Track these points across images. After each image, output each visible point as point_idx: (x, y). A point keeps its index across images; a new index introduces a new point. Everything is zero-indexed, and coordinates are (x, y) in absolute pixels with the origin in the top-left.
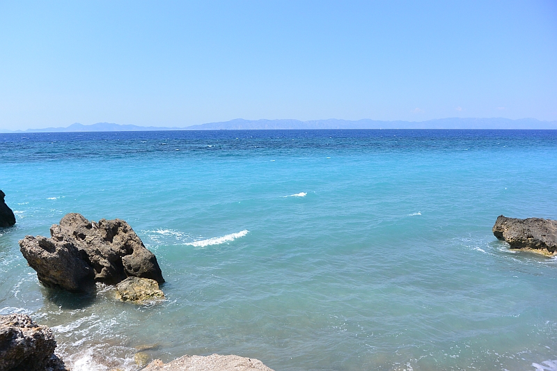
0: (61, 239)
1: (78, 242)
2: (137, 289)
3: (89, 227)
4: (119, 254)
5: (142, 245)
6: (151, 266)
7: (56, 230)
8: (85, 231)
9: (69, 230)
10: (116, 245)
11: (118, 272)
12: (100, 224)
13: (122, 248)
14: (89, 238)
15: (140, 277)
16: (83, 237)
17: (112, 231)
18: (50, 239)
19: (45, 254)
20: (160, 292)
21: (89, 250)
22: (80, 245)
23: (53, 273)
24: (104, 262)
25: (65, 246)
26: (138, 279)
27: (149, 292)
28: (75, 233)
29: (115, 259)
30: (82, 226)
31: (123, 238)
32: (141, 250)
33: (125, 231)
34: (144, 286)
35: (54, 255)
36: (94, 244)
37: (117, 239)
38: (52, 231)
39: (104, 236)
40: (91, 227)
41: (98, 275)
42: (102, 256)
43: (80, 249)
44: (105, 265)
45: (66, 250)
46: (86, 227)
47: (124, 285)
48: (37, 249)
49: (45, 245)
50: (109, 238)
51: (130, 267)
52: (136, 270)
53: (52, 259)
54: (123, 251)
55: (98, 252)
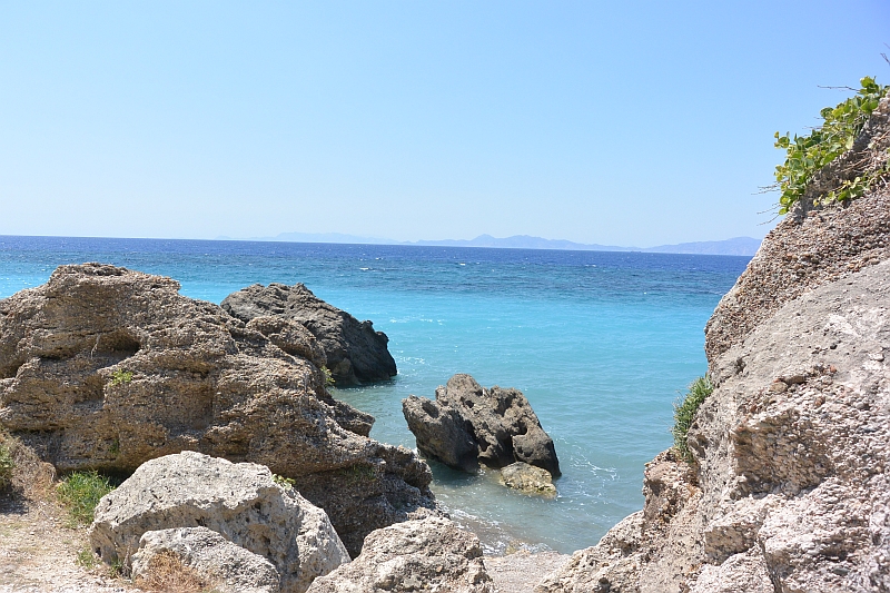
0: (446, 404)
1: (465, 410)
2: (524, 477)
3: (479, 393)
4: (510, 432)
5: (539, 424)
6: (546, 452)
7: (442, 392)
8: (473, 398)
9: (456, 394)
10: (507, 420)
11: (506, 453)
12: (493, 392)
13: (515, 425)
14: (477, 407)
15: (531, 464)
16: (471, 404)
17: (505, 403)
18: (434, 403)
19: (428, 418)
20: (552, 487)
21: (475, 421)
22: (467, 414)
23: (433, 441)
24: (491, 439)
25: (449, 412)
26: (528, 466)
27: (539, 483)
28: (462, 399)
29: (505, 438)
30: (471, 392)
31: (517, 413)
32: (536, 431)
33: (521, 405)
34: (534, 476)
35: (437, 421)
36: (482, 415)
37: (509, 413)
38: (437, 393)
39: (495, 407)
40: (481, 393)
41: (482, 454)
42: (489, 431)
43: (465, 418)
44: (492, 442)
45: (450, 417)
46: (476, 393)
47: (509, 470)
48: (419, 412)
49: (429, 408)
50: (500, 411)
51: (520, 450)
52: (528, 455)
53: (434, 425)
54: (515, 429)
55: (485, 426)
